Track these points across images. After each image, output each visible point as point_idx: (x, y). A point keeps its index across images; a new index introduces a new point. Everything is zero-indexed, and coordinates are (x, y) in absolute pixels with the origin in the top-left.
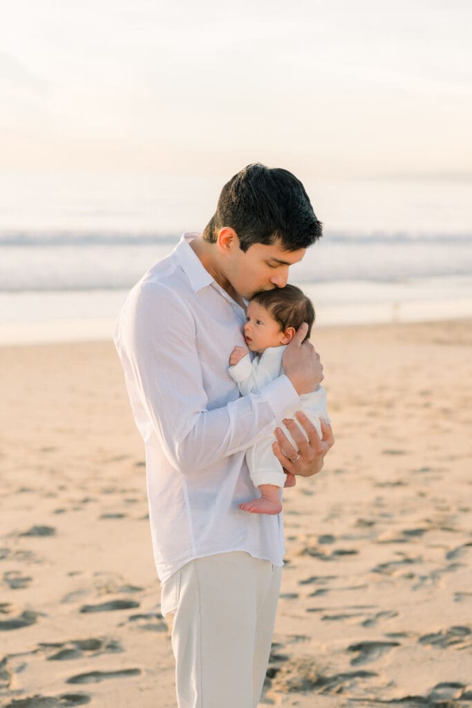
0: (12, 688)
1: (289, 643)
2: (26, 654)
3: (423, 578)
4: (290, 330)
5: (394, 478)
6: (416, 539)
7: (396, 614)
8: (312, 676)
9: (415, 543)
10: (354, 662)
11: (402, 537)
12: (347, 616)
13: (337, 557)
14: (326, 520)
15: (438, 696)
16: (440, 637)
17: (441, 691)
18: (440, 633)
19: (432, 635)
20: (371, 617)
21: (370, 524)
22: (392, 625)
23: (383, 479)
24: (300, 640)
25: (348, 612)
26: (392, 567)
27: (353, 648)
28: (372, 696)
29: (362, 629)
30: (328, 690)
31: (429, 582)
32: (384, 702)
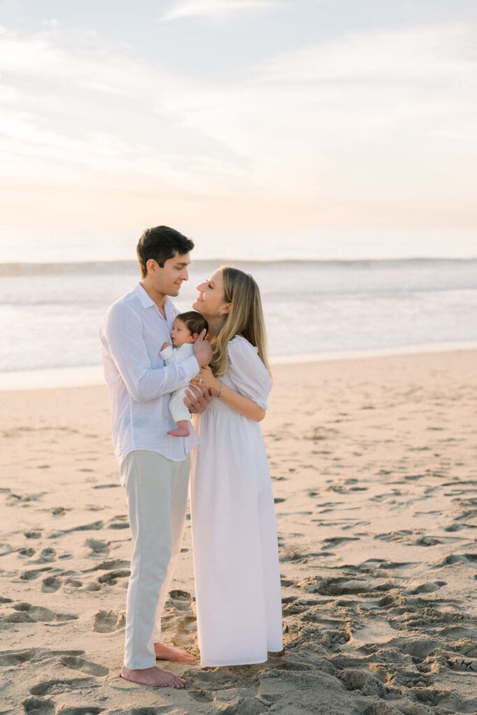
0: (109, 557)
1: (289, 537)
2: (124, 541)
3: (402, 504)
4: (195, 335)
5: (422, 446)
6: (412, 482)
7: (370, 523)
8: (292, 554)
9: (410, 484)
10: (325, 548)
11: (403, 480)
12: (336, 524)
13: (351, 492)
14: (358, 471)
15: (366, 566)
16: (388, 536)
17: (368, 564)
18: (390, 534)
19: (384, 535)
20: (351, 525)
21: (387, 473)
22: (362, 529)
23: (415, 446)
24: (297, 536)
25: (337, 522)
26: (384, 497)
27: (327, 541)
28: (323, 565)
29: (341, 531)
30: (300, 561)
31: (403, 506)
32: (330, 568)
